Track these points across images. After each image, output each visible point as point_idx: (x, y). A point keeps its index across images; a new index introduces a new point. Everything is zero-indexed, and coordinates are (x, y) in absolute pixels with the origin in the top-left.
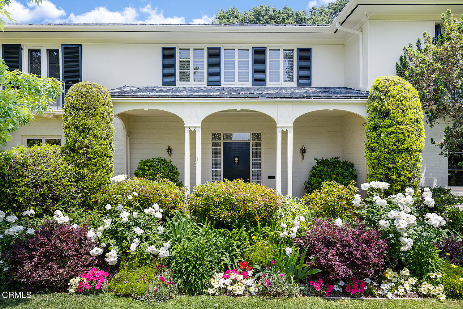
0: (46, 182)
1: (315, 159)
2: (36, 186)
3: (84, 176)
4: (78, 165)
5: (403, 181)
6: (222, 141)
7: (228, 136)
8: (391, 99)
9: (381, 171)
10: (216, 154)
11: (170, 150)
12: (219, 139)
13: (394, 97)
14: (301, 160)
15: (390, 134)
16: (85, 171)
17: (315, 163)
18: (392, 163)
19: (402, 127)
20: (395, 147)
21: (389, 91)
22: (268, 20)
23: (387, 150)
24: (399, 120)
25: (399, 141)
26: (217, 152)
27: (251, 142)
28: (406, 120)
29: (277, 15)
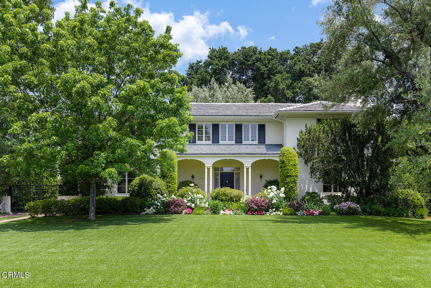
0: (159, 188)
1: (266, 181)
2: (156, 189)
3: (170, 186)
4: (167, 182)
5: (290, 187)
6: (219, 172)
7: (222, 169)
8: (285, 157)
9: (282, 184)
10: (217, 180)
11: (194, 176)
12: (218, 171)
13: (286, 156)
14: (260, 181)
15: (285, 170)
16: (170, 184)
17: (266, 182)
18: (286, 181)
19: (288, 167)
20: (286, 175)
21: (285, 154)
22: (255, 62)
23: (284, 176)
24: (287, 165)
25: (288, 172)
26: (217, 179)
27: (235, 172)
28: (290, 165)
29: (263, 57)
